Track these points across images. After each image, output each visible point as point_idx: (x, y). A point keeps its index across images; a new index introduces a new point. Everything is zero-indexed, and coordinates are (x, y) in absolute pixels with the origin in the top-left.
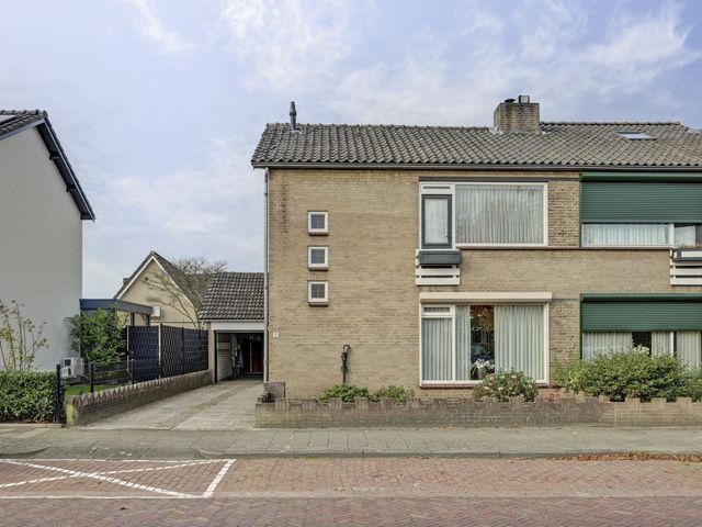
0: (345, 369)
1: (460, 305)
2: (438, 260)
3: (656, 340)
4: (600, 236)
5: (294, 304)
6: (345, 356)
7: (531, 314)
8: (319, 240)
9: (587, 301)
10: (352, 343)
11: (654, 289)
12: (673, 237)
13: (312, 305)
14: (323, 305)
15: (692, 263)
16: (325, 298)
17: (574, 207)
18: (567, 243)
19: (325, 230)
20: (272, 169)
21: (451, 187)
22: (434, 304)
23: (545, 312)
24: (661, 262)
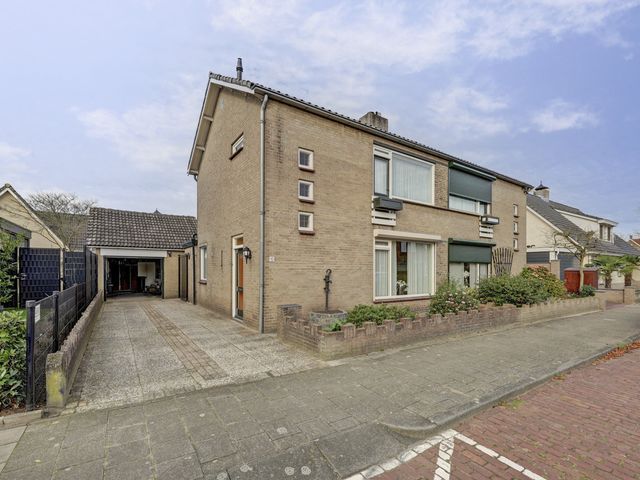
0: (327, 290)
1: (393, 239)
3: (472, 268)
5: (287, 231)
6: (327, 280)
8: (307, 176)
10: (332, 268)
11: (474, 238)
12: (479, 210)
13: (302, 233)
14: (311, 234)
15: (487, 224)
16: (310, 228)
17: (446, 183)
18: (443, 205)
19: (310, 167)
20: (271, 98)
21: (390, 154)
22: (381, 239)
23: (433, 249)
24: (476, 222)
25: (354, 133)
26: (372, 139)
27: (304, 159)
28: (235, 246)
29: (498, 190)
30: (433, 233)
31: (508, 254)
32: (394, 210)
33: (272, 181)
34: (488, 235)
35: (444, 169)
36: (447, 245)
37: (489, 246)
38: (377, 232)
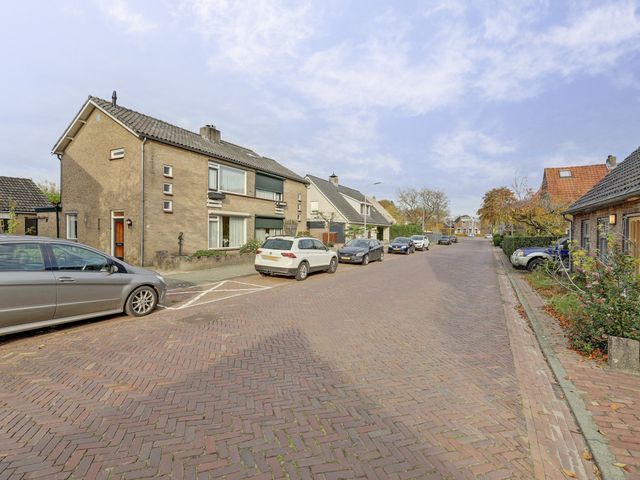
0: (180, 243)
1: (220, 215)
2: (216, 196)
3: (271, 231)
4: (261, 194)
5: (157, 211)
6: (180, 238)
7: (240, 222)
8: (169, 180)
9: (258, 217)
10: (183, 231)
11: (271, 214)
12: (275, 197)
13: (166, 212)
14: (171, 213)
15: (279, 206)
16: (170, 209)
17: (253, 182)
18: (252, 195)
19: (170, 175)
20: (148, 139)
21: (218, 166)
22: (213, 216)
23: (245, 221)
24: (273, 205)
25: (197, 156)
26: (207, 159)
27: (166, 170)
28: (113, 217)
29: (288, 186)
30: (245, 212)
31: (294, 224)
32: (221, 199)
33: (149, 183)
34: (282, 213)
35: (253, 174)
36: (253, 218)
37: (282, 219)
38: (210, 211)
